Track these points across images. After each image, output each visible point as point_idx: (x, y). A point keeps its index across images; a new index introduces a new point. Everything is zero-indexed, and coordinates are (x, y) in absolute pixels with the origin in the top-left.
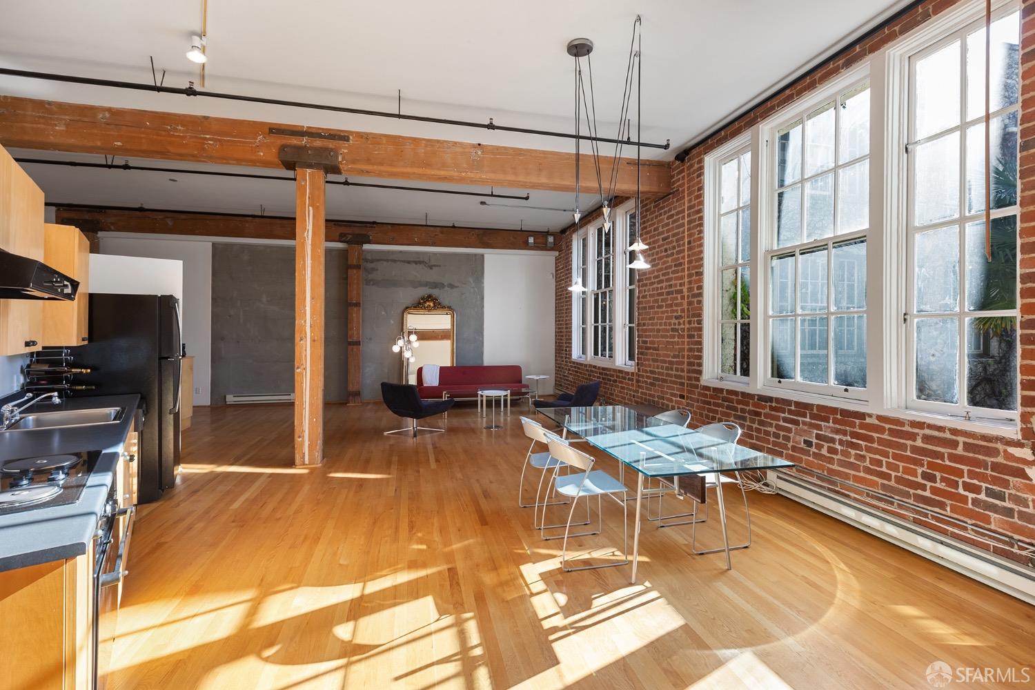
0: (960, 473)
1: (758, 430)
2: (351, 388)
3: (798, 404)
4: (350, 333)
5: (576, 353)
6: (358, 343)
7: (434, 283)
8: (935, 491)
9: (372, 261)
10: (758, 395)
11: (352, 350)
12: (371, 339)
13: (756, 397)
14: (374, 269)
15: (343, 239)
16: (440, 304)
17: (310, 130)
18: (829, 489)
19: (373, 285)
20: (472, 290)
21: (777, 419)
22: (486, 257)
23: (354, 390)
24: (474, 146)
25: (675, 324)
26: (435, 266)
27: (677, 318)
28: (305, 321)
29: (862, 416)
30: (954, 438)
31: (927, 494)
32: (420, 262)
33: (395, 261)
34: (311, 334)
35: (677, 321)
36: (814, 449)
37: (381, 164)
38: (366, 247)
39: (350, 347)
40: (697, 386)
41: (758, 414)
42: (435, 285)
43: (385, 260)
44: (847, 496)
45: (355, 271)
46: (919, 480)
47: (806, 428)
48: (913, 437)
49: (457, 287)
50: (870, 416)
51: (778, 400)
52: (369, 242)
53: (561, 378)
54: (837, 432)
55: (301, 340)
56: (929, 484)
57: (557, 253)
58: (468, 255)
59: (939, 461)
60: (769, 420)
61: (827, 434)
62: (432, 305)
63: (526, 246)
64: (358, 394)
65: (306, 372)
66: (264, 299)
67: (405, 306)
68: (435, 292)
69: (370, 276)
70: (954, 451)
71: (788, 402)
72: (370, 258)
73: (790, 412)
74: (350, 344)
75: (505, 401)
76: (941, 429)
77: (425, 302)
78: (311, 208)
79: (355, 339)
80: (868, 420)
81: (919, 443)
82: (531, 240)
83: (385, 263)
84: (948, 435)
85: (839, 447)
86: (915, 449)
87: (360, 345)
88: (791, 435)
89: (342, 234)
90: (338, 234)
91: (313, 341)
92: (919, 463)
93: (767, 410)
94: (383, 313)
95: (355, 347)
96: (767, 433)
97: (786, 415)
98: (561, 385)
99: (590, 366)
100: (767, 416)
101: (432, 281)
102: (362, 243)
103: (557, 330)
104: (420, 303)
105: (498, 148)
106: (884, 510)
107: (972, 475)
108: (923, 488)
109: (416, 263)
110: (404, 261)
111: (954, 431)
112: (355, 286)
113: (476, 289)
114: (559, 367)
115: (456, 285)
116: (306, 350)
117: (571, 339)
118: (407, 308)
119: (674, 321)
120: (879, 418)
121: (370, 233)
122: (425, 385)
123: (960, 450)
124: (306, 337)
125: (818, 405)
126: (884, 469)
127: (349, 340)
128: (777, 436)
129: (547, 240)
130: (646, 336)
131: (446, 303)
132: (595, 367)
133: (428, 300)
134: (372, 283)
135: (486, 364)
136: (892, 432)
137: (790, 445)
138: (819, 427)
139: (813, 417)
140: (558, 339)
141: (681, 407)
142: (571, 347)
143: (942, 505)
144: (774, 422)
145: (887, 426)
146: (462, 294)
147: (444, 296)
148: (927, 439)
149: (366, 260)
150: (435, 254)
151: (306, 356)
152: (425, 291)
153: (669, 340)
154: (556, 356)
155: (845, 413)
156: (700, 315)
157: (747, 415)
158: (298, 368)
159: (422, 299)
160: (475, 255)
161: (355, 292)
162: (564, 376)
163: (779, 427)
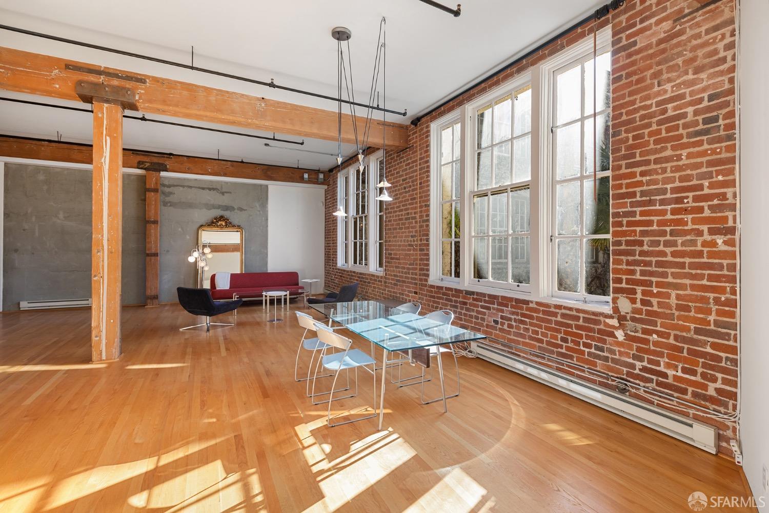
0: (581, 336)
1: (465, 315)
2: (149, 292)
3: (490, 296)
4: (148, 246)
5: (340, 262)
6: (156, 255)
7: (226, 206)
8: (568, 348)
9: (169, 186)
10: (465, 291)
11: (151, 260)
12: (168, 251)
13: (464, 292)
14: (171, 193)
15: (141, 166)
16: (230, 223)
17: (107, 71)
18: (509, 352)
19: (170, 206)
20: (258, 212)
21: (477, 306)
22: (270, 187)
23: (153, 294)
24: (258, 99)
25: (411, 241)
26: (225, 192)
27: (412, 236)
28: (102, 236)
29: (527, 302)
30: (578, 314)
31: (564, 351)
32: (214, 189)
33: (190, 187)
34: (108, 246)
35: (412, 239)
36: (499, 326)
37: (177, 106)
38: (163, 174)
39: (148, 258)
40: (426, 285)
41: (465, 303)
42: (227, 208)
43: (181, 186)
44: (519, 356)
45: (153, 194)
46: (559, 342)
47: (495, 311)
48: (555, 315)
49: (245, 210)
50: (532, 302)
51: (478, 294)
52: (166, 170)
53: (329, 281)
54: (513, 313)
55: (98, 252)
56: (564, 344)
57: (326, 187)
58: (255, 185)
59: (570, 330)
60: (472, 308)
61: (507, 315)
62: (224, 224)
63: (301, 180)
64: (156, 297)
65: (103, 281)
66: (61, 216)
67: (199, 225)
68: (226, 214)
69: (167, 199)
70: (578, 323)
71: (484, 295)
72: (167, 184)
73: (485, 301)
74: (148, 255)
75: (285, 299)
76: (570, 309)
77: (217, 222)
78: (108, 138)
79: (153, 251)
80: (531, 305)
81: (559, 319)
82: (306, 176)
83: (181, 189)
84: (574, 313)
85: (514, 324)
86: (557, 323)
87: (158, 256)
88: (486, 317)
89: (140, 161)
90: (136, 161)
91: (110, 252)
92: (558, 331)
93: (471, 301)
94: (180, 229)
95: (153, 258)
96: (471, 316)
97: (483, 304)
98: (329, 286)
99: (351, 271)
100: (471, 305)
101: (224, 204)
102: (160, 171)
103: (326, 245)
104: (213, 222)
105: (279, 103)
106: (540, 363)
107: (588, 337)
108: (561, 346)
109: (210, 189)
110: (199, 188)
111: (578, 310)
112: (153, 207)
113: (261, 212)
114: (328, 273)
115: (245, 208)
116: (103, 261)
117: (336, 252)
118: (202, 226)
119: (410, 239)
120: (538, 303)
121: (167, 163)
122: (218, 289)
123: (581, 322)
124: (103, 250)
125: (502, 296)
126: (540, 337)
127: (147, 252)
128: (477, 318)
129: (318, 176)
130: (391, 250)
131: (236, 222)
132: (354, 272)
133: (220, 220)
134: (169, 204)
135: (269, 271)
136: (544, 312)
137: (485, 324)
138: (502, 311)
139: (500, 304)
140: (327, 252)
141: (415, 300)
142: (337, 258)
143: (571, 357)
144: (475, 309)
145: (541, 308)
146: (250, 216)
147: (234, 217)
148: (563, 315)
149: (164, 185)
150: (227, 183)
151: (103, 266)
152: (218, 213)
153: (407, 252)
154: (325, 264)
155: (518, 301)
156: (428, 235)
157: (458, 304)
158: (95, 276)
159: (215, 219)
160: (261, 185)
161: (153, 212)
162: (331, 279)
163: (478, 312)
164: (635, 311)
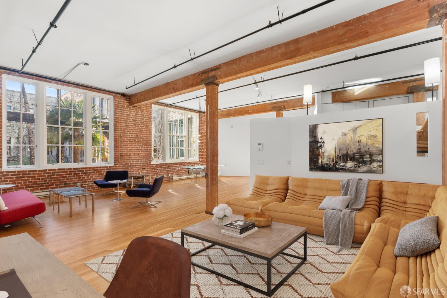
1: (169, 170)
3: (177, 163)
13: (168, 164)
21: (173, 167)
29: (186, 162)
36: (180, 170)
41: (169, 167)
47: (178, 167)
51: (173, 163)
54: (183, 166)
71: (175, 163)
73: (176, 165)
93: (171, 166)
96: (171, 170)
119: (139, 147)
136: (189, 164)
137: (175, 171)
139: (179, 164)
155: (184, 163)
157: (165, 168)
163: (173, 168)
164: (202, 160)
